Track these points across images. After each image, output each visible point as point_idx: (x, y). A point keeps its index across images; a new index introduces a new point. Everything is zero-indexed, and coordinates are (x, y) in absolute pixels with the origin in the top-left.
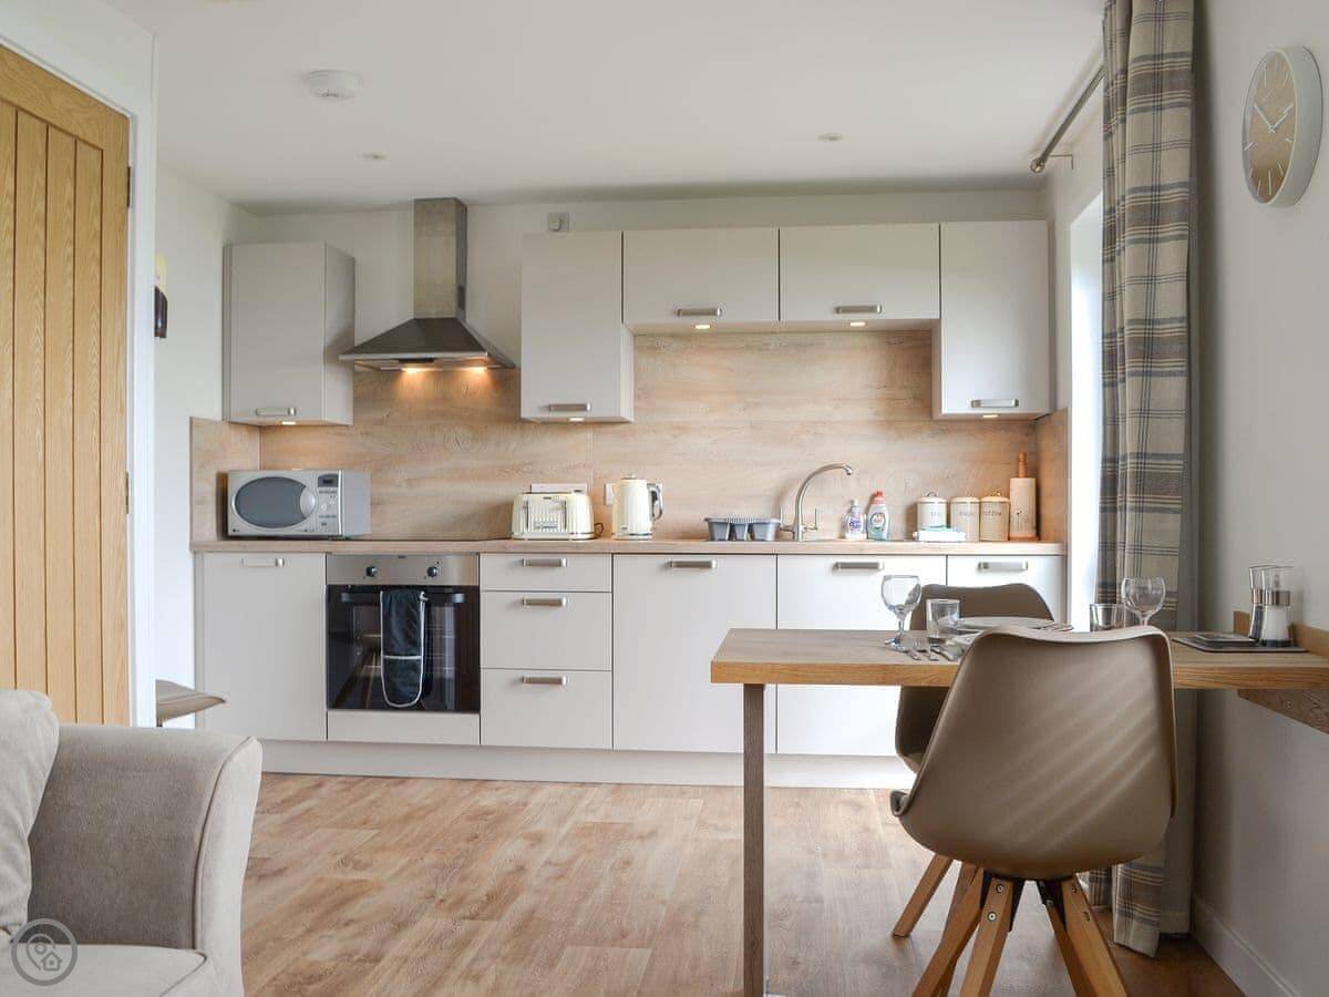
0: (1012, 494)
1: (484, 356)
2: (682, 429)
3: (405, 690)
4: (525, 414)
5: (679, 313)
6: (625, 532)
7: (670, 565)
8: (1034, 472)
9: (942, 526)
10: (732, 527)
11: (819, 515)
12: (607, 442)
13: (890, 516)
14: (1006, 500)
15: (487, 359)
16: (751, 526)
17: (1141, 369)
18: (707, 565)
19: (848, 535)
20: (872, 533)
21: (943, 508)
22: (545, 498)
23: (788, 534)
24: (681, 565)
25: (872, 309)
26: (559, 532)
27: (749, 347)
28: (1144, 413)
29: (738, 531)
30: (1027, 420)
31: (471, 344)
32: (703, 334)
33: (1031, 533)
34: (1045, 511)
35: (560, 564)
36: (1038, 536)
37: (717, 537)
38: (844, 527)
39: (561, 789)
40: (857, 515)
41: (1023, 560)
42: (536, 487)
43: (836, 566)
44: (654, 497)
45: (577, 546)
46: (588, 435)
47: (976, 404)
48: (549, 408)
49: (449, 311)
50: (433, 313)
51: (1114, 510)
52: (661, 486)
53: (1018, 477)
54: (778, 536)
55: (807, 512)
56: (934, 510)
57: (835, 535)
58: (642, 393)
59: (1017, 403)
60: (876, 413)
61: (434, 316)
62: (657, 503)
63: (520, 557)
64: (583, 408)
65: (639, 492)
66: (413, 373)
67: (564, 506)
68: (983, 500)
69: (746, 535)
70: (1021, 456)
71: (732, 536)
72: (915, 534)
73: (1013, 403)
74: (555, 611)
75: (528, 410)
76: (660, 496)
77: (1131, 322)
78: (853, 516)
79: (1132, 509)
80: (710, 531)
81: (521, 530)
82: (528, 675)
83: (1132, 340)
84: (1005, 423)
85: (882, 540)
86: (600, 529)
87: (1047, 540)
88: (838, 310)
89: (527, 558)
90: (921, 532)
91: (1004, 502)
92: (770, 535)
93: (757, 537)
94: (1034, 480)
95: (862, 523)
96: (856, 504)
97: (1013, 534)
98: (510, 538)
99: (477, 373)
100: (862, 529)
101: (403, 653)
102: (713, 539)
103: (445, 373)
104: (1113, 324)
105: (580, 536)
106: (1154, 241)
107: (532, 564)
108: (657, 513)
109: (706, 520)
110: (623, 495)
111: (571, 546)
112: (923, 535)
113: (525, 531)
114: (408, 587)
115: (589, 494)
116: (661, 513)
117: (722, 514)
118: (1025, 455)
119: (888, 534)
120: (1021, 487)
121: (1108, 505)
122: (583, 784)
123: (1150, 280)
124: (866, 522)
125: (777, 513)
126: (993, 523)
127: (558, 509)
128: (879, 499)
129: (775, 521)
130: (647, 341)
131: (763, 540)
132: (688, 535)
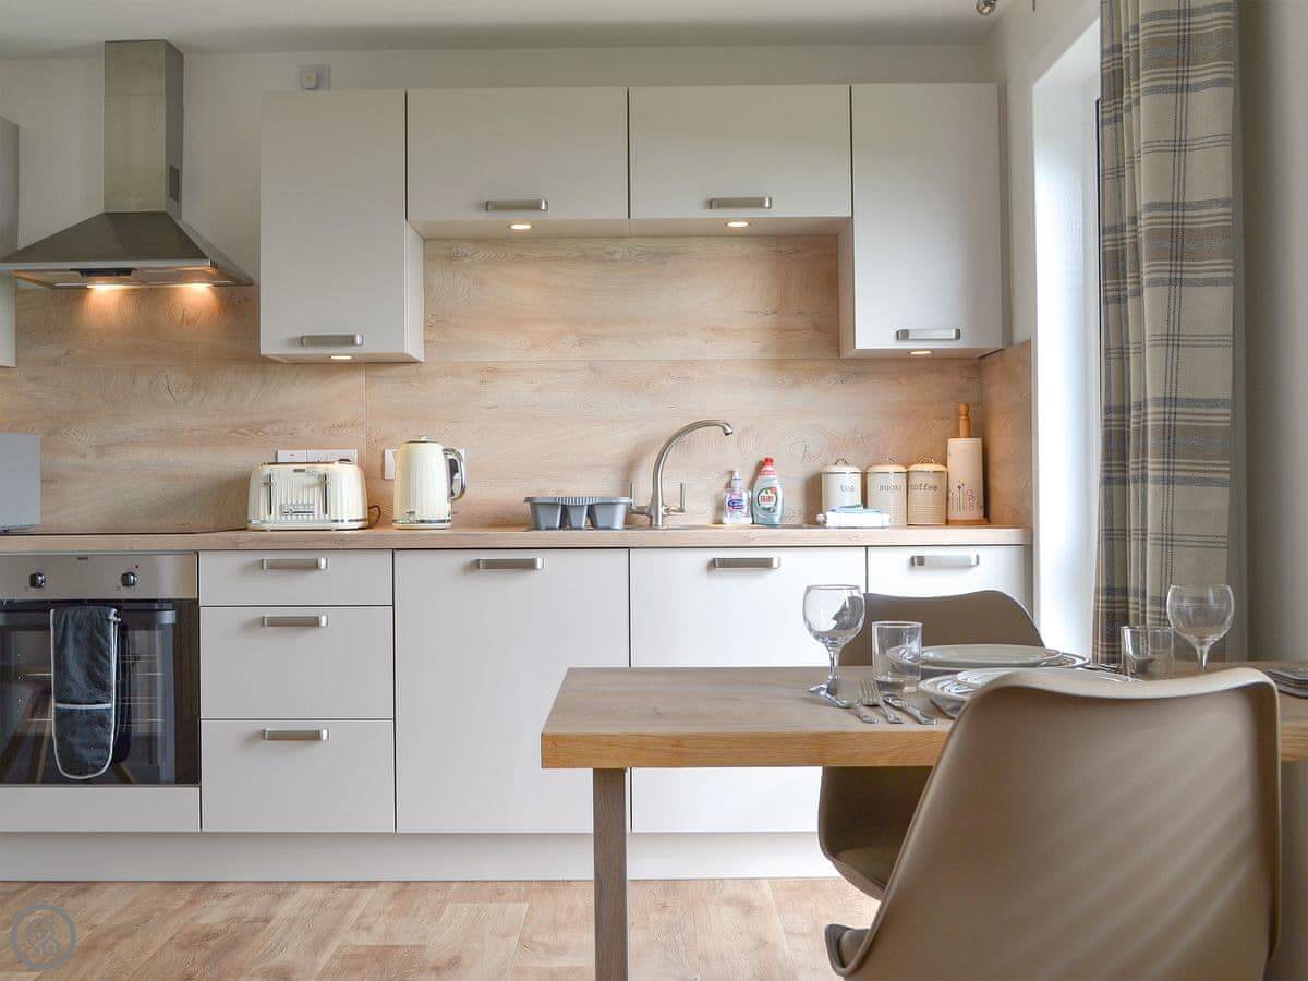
0: (950, 460)
1: (205, 266)
2: (492, 371)
3: (88, 755)
4: (267, 349)
5: (487, 206)
6: (412, 518)
7: (476, 565)
8: (979, 429)
9: (858, 506)
10: (565, 510)
11: (687, 494)
12: (387, 391)
13: (784, 491)
14: (942, 468)
15: (211, 271)
16: (591, 509)
17: (1167, 275)
18: (530, 565)
19: (726, 520)
20: (761, 517)
21: (856, 481)
22: (296, 471)
23: (643, 519)
24: (492, 565)
25: (758, 203)
26: (317, 520)
27: (585, 257)
28: (1173, 340)
29: (573, 515)
30: (969, 359)
31: (188, 249)
32: (522, 236)
33: (977, 514)
34: (996, 484)
35: (316, 566)
36: (987, 518)
37: (543, 525)
38: (720, 509)
39: (319, 893)
40: (737, 491)
41: (972, 553)
42: (283, 456)
43: (713, 564)
44: (453, 468)
45: (342, 539)
46: (358, 381)
47: (903, 335)
48: (302, 341)
49: (157, 202)
50: (132, 205)
51: (1124, 482)
52: (462, 452)
53: (958, 436)
54: (629, 523)
55: (669, 487)
56: (844, 485)
57: (707, 519)
58: (434, 322)
59: (958, 336)
60: (764, 350)
61: (134, 209)
62: (457, 476)
63: (258, 557)
64: (349, 340)
65: (432, 460)
66: (105, 293)
67: (324, 482)
68: (912, 468)
69: (584, 521)
70: (962, 408)
71: (565, 523)
72: (820, 517)
73: (953, 335)
74: (311, 635)
75: (271, 343)
76: (463, 467)
77: (1151, 206)
78: (732, 492)
79: (1156, 481)
80: (534, 514)
81: (263, 516)
82: (270, 728)
83: (1152, 233)
84: (939, 362)
85: (773, 526)
86: (376, 513)
87: (1001, 524)
88: (711, 204)
89: (268, 557)
90: (829, 514)
91: (942, 472)
92: (619, 522)
93: (600, 523)
94: (979, 440)
95: (745, 503)
96: (737, 475)
97: (955, 515)
98: (245, 529)
99: (197, 293)
100: (745, 510)
101: (84, 699)
102: (537, 528)
103: (151, 293)
104: (1119, 212)
105: (347, 525)
106: (1183, 89)
107: (275, 566)
108: (457, 491)
109: (528, 500)
110: (408, 466)
111: (333, 539)
112: (833, 519)
113: (267, 517)
114: (92, 602)
115: (360, 465)
116: (463, 489)
117: (550, 490)
118: (967, 405)
119: (781, 518)
120: (962, 451)
121: (1114, 475)
122: (352, 884)
123: (1179, 146)
124: (751, 502)
125: (628, 490)
126: (924, 500)
127: (313, 486)
128: (769, 468)
129: (625, 500)
130: (442, 247)
131: (609, 528)
132: (504, 521)
